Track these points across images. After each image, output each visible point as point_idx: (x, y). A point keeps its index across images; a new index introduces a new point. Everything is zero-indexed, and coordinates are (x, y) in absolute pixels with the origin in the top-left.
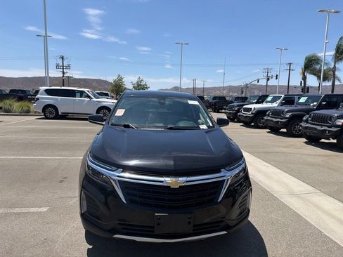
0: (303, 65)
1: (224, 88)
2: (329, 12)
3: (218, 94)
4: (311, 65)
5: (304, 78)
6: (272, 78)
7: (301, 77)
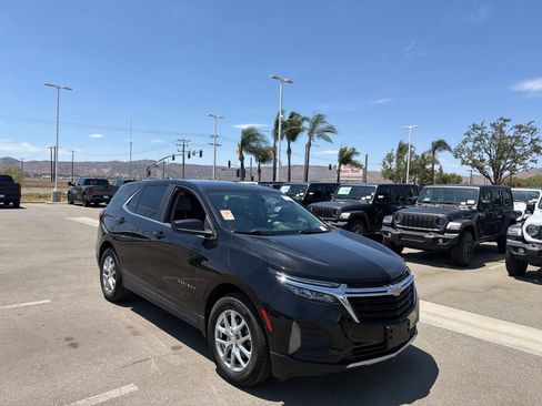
0: (239, 140)
1: (105, 165)
2: (282, 81)
3: (94, 173)
4: (248, 142)
5: (242, 159)
6: (194, 154)
7: (238, 156)
